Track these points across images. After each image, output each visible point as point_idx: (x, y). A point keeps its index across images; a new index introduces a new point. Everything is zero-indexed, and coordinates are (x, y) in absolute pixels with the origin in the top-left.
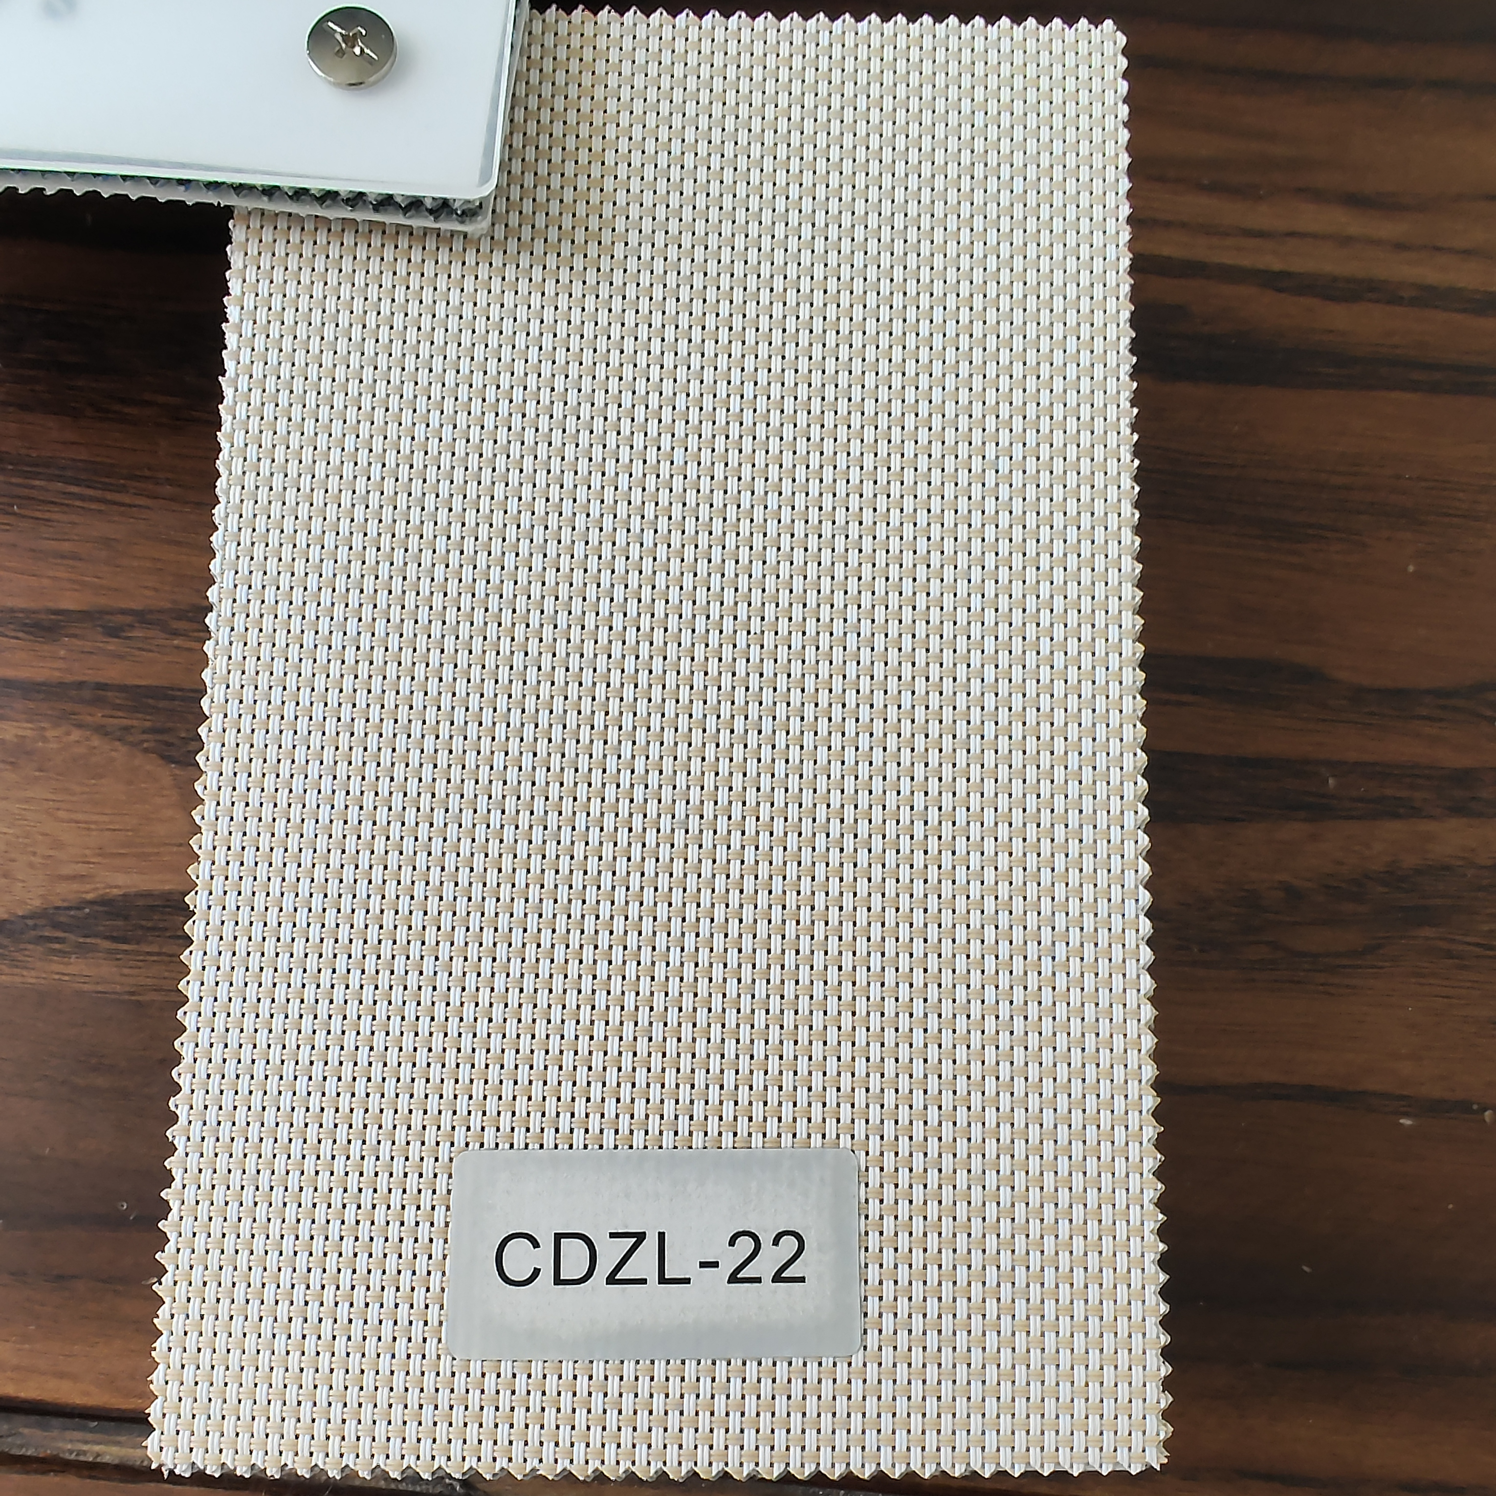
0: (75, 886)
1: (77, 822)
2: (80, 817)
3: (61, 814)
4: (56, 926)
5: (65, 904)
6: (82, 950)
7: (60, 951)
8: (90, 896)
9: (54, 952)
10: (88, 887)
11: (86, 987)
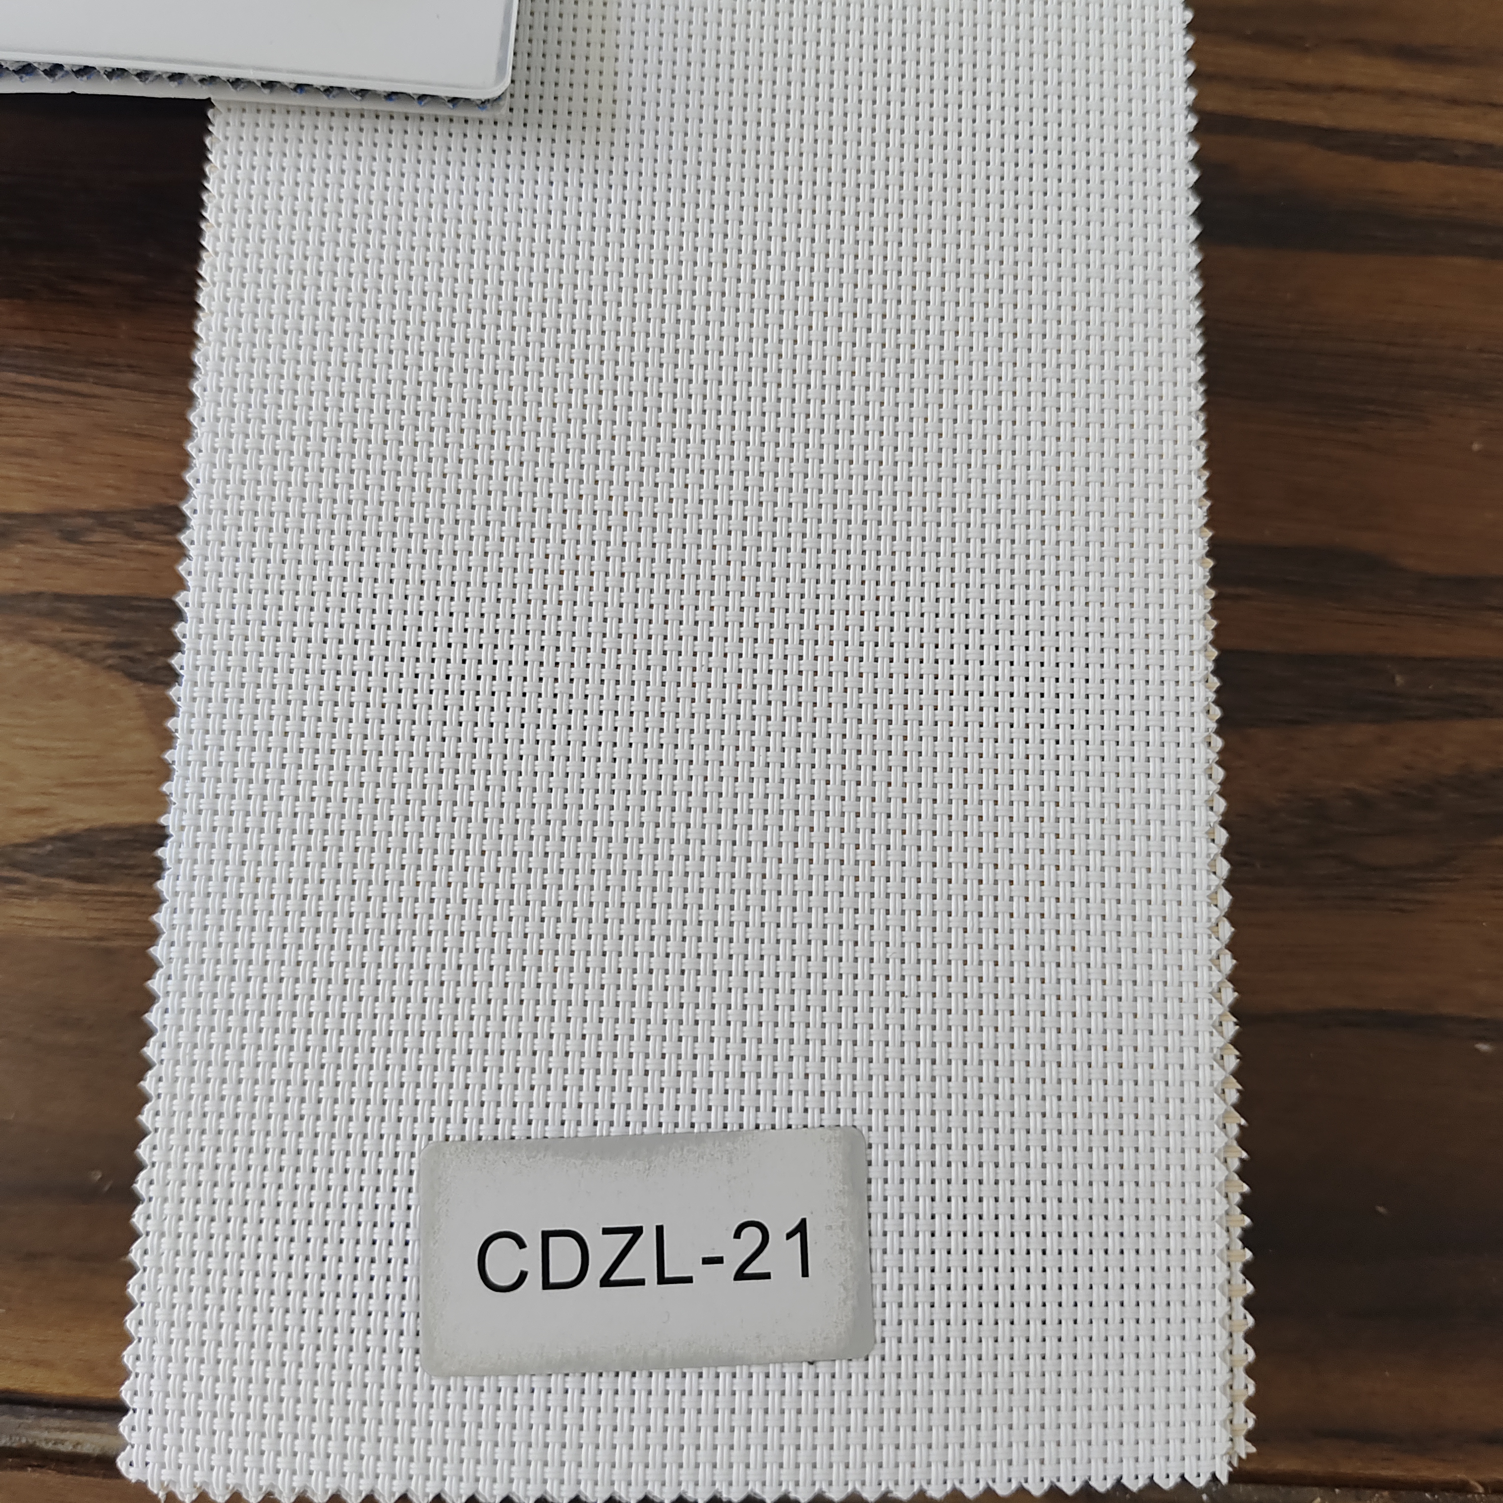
0: (34, 821)
1: (36, 749)
2: (37, 743)
3: (18, 740)
4: (15, 865)
5: (25, 841)
6: (44, 892)
7: (21, 893)
8: (52, 832)
9: (13, 894)
10: (51, 821)
11: (50, 933)
